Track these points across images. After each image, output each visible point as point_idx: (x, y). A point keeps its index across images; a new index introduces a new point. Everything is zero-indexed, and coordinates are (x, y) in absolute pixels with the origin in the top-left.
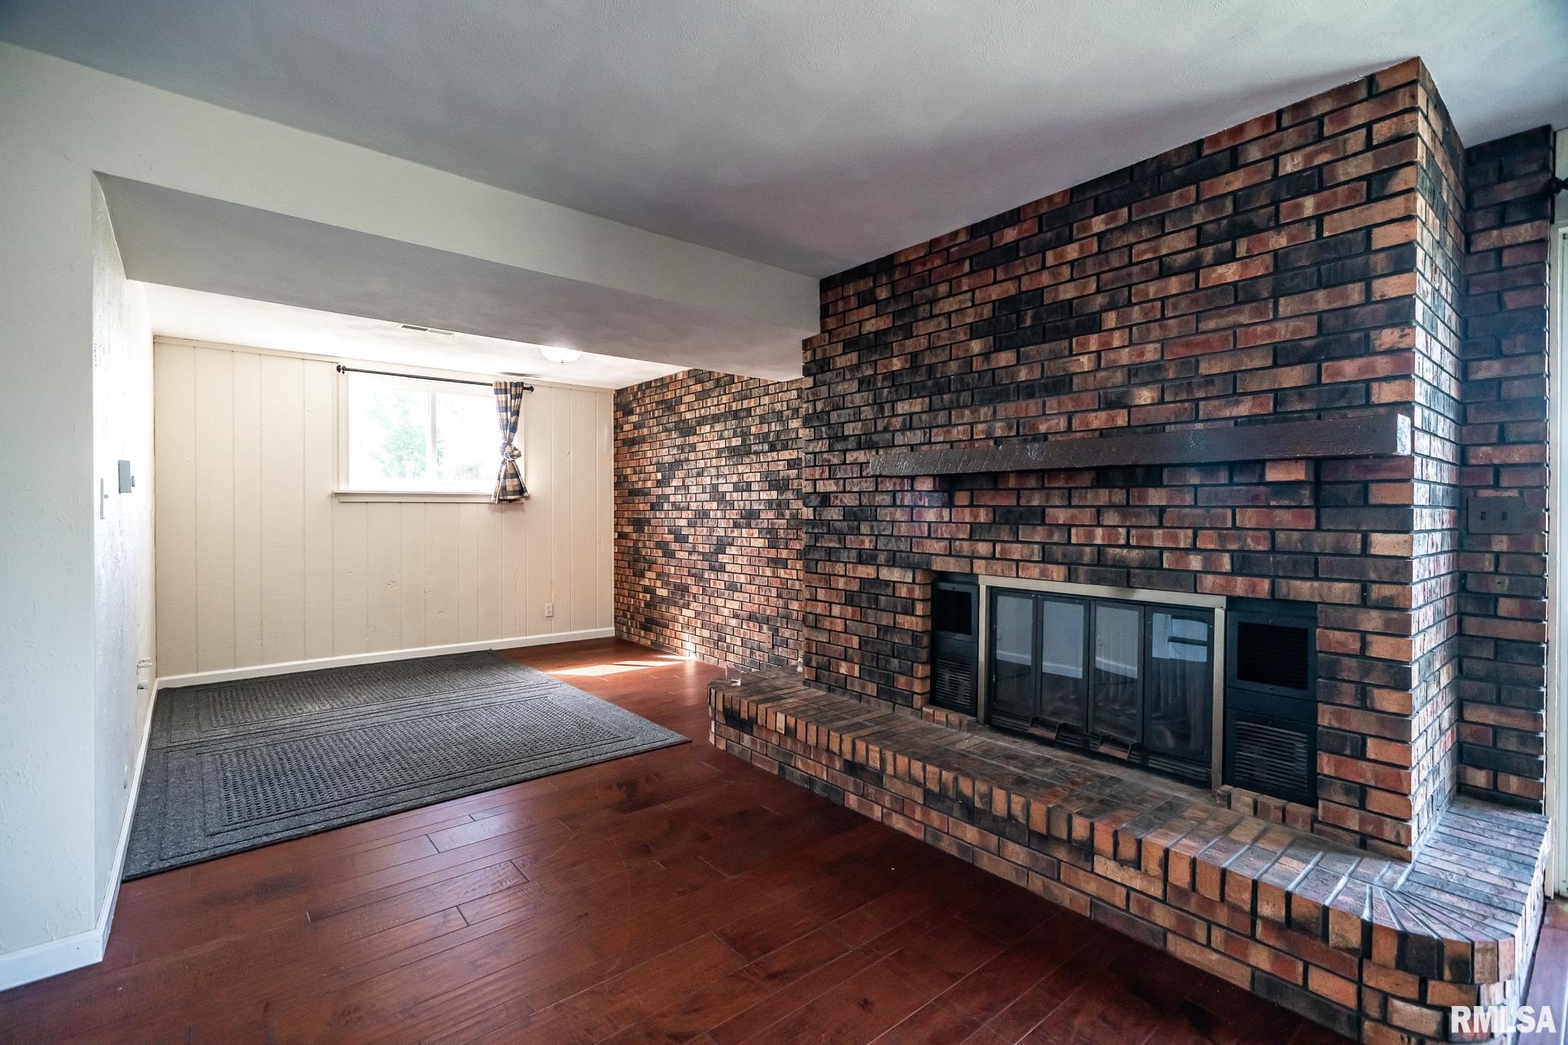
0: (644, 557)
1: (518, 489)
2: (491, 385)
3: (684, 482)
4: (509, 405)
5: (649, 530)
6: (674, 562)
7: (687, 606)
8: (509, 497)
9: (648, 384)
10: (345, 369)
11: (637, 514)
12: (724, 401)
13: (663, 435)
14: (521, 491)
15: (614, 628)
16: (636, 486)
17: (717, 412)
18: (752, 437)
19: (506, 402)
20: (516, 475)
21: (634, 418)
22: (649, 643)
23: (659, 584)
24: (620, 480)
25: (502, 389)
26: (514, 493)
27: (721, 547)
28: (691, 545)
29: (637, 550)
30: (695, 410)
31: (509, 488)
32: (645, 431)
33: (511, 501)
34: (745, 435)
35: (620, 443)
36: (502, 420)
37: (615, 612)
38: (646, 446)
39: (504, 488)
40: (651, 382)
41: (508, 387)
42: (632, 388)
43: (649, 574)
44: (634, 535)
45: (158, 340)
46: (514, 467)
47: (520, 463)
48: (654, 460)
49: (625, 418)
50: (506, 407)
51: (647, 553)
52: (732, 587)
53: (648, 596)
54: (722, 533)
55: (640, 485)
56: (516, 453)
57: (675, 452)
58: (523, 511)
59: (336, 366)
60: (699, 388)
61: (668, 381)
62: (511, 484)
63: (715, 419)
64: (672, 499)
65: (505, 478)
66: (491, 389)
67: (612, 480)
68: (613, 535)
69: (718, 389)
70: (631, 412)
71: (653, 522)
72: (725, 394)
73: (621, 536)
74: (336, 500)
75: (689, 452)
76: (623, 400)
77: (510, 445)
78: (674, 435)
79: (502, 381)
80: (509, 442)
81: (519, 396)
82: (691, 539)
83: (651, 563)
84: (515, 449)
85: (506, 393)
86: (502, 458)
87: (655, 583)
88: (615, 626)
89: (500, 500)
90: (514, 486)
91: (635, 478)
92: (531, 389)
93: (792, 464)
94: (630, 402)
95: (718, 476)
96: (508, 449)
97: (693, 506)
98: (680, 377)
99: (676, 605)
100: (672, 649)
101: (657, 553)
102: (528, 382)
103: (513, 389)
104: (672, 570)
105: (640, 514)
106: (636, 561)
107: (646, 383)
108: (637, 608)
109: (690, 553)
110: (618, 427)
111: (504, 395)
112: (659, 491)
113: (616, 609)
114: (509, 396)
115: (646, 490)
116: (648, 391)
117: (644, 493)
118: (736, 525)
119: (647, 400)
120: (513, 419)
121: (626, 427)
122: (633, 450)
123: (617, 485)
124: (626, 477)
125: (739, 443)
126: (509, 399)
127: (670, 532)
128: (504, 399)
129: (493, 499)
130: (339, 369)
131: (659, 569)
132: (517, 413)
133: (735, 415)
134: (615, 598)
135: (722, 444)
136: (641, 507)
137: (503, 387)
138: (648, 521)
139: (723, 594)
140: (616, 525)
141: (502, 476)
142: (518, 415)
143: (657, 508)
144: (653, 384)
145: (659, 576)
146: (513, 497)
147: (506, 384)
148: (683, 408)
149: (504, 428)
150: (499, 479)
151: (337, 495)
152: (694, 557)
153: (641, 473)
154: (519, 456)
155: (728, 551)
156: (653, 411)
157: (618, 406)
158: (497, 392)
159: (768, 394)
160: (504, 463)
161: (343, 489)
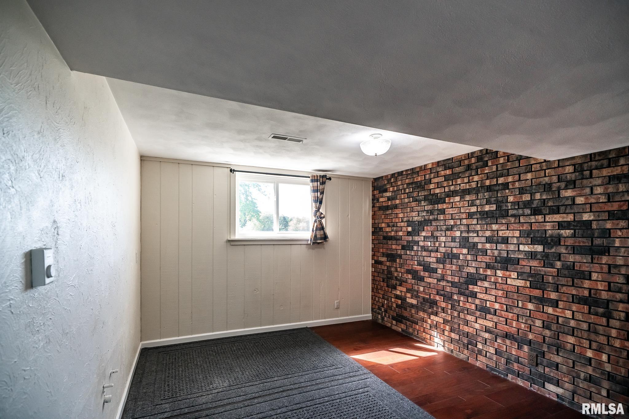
0: (396, 277)
1: (323, 236)
2: (309, 177)
3: (432, 234)
4: (319, 188)
5: (400, 261)
6: (423, 284)
7: (436, 314)
8: (318, 241)
9: (400, 173)
10: (234, 171)
11: (391, 251)
12: (475, 180)
13: (413, 204)
14: (325, 237)
15: (371, 315)
16: (390, 234)
17: (468, 187)
18: (509, 205)
19: (317, 186)
20: (322, 228)
21: (389, 194)
22: (400, 330)
23: (409, 295)
24: (376, 230)
25: (314, 179)
26: (321, 239)
27: (472, 279)
28: (439, 275)
29: (390, 272)
30: (444, 187)
31: (318, 236)
32: (397, 202)
33: (319, 243)
34: (500, 203)
35: (376, 209)
36: (315, 197)
37: (372, 305)
38: (397, 211)
39: (316, 236)
40: (402, 172)
41: (319, 178)
42: (387, 176)
43: (399, 288)
44: (388, 263)
45: (143, 159)
46: (321, 224)
47: (323, 221)
48: (405, 219)
49: (381, 194)
50: (317, 190)
51: (398, 275)
52: (484, 310)
53: (399, 302)
54: (473, 270)
55: (393, 234)
56: (322, 216)
57: (424, 214)
58: (324, 248)
59: (229, 170)
60: (448, 172)
61: (418, 170)
62: (319, 234)
63: (464, 193)
64: (421, 244)
65: (316, 230)
66: (309, 179)
67: (371, 230)
68: (371, 262)
69: (470, 171)
70: (386, 191)
71: (404, 257)
72: (477, 174)
73: (377, 263)
74: (228, 244)
75: (438, 214)
76: (380, 183)
77: (319, 211)
78: (423, 203)
79: (315, 175)
80: (318, 209)
81: (323, 183)
82: (440, 271)
83: (402, 282)
84: (322, 214)
85: (317, 182)
86: (314, 219)
87: (405, 294)
88: (372, 313)
89: (313, 243)
90: (321, 235)
91: (388, 229)
92: (330, 179)
93: (561, 225)
94: (385, 185)
95: (468, 232)
96: (318, 214)
97: (442, 250)
98: (430, 166)
99: (424, 311)
100: (422, 339)
101: (407, 276)
102: (329, 174)
103: (321, 179)
104: (422, 289)
105: (393, 251)
106: (391, 278)
107: (398, 173)
108: (390, 307)
109: (439, 280)
110: (375, 199)
111: (316, 183)
112: (410, 238)
113: (373, 304)
114: (319, 183)
115: (398, 237)
116: (400, 177)
117: (396, 239)
118: (488, 266)
119: (399, 183)
120: (321, 197)
121: (381, 200)
122: (387, 213)
123: (373, 233)
124: (381, 229)
125: (494, 208)
126: (319, 185)
127: (419, 264)
128: (316, 185)
129: (309, 242)
130: (231, 171)
131: (409, 287)
132: (322, 193)
133: (489, 189)
134: (372, 298)
135: (474, 209)
136: (394, 247)
137: (316, 178)
138: (400, 256)
139: (475, 313)
140: (373, 255)
141: (314, 229)
142: (323, 194)
143: (407, 248)
144: (404, 173)
145: (408, 291)
146: (320, 241)
147: (317, 176)
148: (432, 186)
149: (316, 201)
150: (313, 231)
151: (229, 241)
152: (443, 283)
153: (393, 226)
154: (324, 217)
155: (479, 283)
156: (405, 189)
157: (374, 188)
158: (312, 181)
159: (532, 171)
160: (315, 221)
161: (232, 238)
